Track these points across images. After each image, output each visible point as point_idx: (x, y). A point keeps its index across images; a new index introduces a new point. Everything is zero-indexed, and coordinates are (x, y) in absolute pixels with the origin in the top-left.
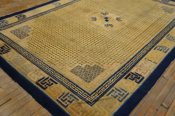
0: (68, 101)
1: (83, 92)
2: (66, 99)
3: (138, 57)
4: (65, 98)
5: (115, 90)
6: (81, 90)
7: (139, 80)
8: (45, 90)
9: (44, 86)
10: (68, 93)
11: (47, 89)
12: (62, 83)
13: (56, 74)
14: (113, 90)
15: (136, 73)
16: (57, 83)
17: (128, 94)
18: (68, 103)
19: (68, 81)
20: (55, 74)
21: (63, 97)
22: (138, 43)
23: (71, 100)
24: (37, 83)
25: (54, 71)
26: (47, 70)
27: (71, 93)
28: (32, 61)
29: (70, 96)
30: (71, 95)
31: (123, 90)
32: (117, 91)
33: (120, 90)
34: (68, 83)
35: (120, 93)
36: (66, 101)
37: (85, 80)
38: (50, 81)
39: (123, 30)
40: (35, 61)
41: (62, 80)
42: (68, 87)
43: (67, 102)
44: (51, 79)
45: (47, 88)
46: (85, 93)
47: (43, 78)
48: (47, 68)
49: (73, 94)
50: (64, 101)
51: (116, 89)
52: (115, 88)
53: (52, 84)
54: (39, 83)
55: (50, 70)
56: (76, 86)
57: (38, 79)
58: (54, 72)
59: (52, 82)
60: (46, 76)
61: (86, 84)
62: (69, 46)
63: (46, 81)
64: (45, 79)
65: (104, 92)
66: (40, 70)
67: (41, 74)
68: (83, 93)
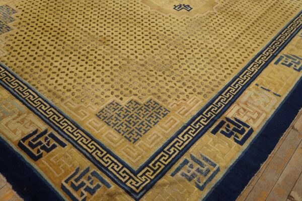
0: (85, 190)
1: (121, 166)
2: (83, 184)
3: (242, 81)
4: (79, 183)
5: (191, 162)
6: (115, 161)
7: (243, 136)
8: (38, 162)
9: (34, 152)
10: (88, 170)
11: (43, 160)
12: (75, 144)
13: (65, 122)
14: (186, 162)
15: (236, 119)
16: (63, 145)
17: (218, 170)
18: (86, 194)
19: (90, 140)
20: (61, 123)
21: (76, 180)
22: (242, 48)
23: (92, 187)
24: (20, 145)
25: (61, 116)
26: (45, 111)
27: (94, 169)
28: (12, 91)
29: (91, 175)
30: (94, 174)
31: (207, 160)
32: (194, 163)
33: (201, 160)
34: (89, 145)
35: (201, 168)
36: (82, 189)
37: (125, 137)
38: (50, 139)
39: (212, 19)
40: (20, 91)
41: (76, 137)
42: (89, 153)
43: (84, 192)
44: (52, 135)
45: (41, 156)
46: (125, 169)
47: (35, 132)
48: (46, 106)
49: (99, 172)
50: (76, 189)
51: (193, 158)
52: (191, 155)
53: (54, 146)
54: (26, 144)
55: (51, 112)
56: (105, 152)
57: (23, 134)
58: (59, 118)
59: (53, 142)
60: (43, 127)
61: (128, 147)
62: (96, 55)
63: (41, 139)
64: (38, 133)
65: (166, 166)
66: (28, 113)
67: (31, 123)
68: (120, 168)
